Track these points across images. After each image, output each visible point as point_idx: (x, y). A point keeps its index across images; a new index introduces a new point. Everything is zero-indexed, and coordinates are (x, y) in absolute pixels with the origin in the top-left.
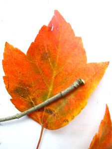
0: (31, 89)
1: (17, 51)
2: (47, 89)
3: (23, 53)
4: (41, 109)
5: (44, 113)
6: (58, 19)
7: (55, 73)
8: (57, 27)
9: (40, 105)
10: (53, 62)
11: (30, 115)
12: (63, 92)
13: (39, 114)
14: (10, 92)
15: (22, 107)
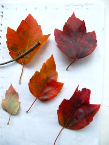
0: (18, 48)
1: (13, 30)
2: (25, 47)
3: (14, 31)
4: (22, 57)
5: (24, 59)
6: (30, 15)
7: (29, 40)
8: (29, 21)
9: (22, 55)
10: (28, 36)
11: (17, 61)
12: (32, 48)
13: (21, 60)
14: (9, 49)
15: (14, 56)
